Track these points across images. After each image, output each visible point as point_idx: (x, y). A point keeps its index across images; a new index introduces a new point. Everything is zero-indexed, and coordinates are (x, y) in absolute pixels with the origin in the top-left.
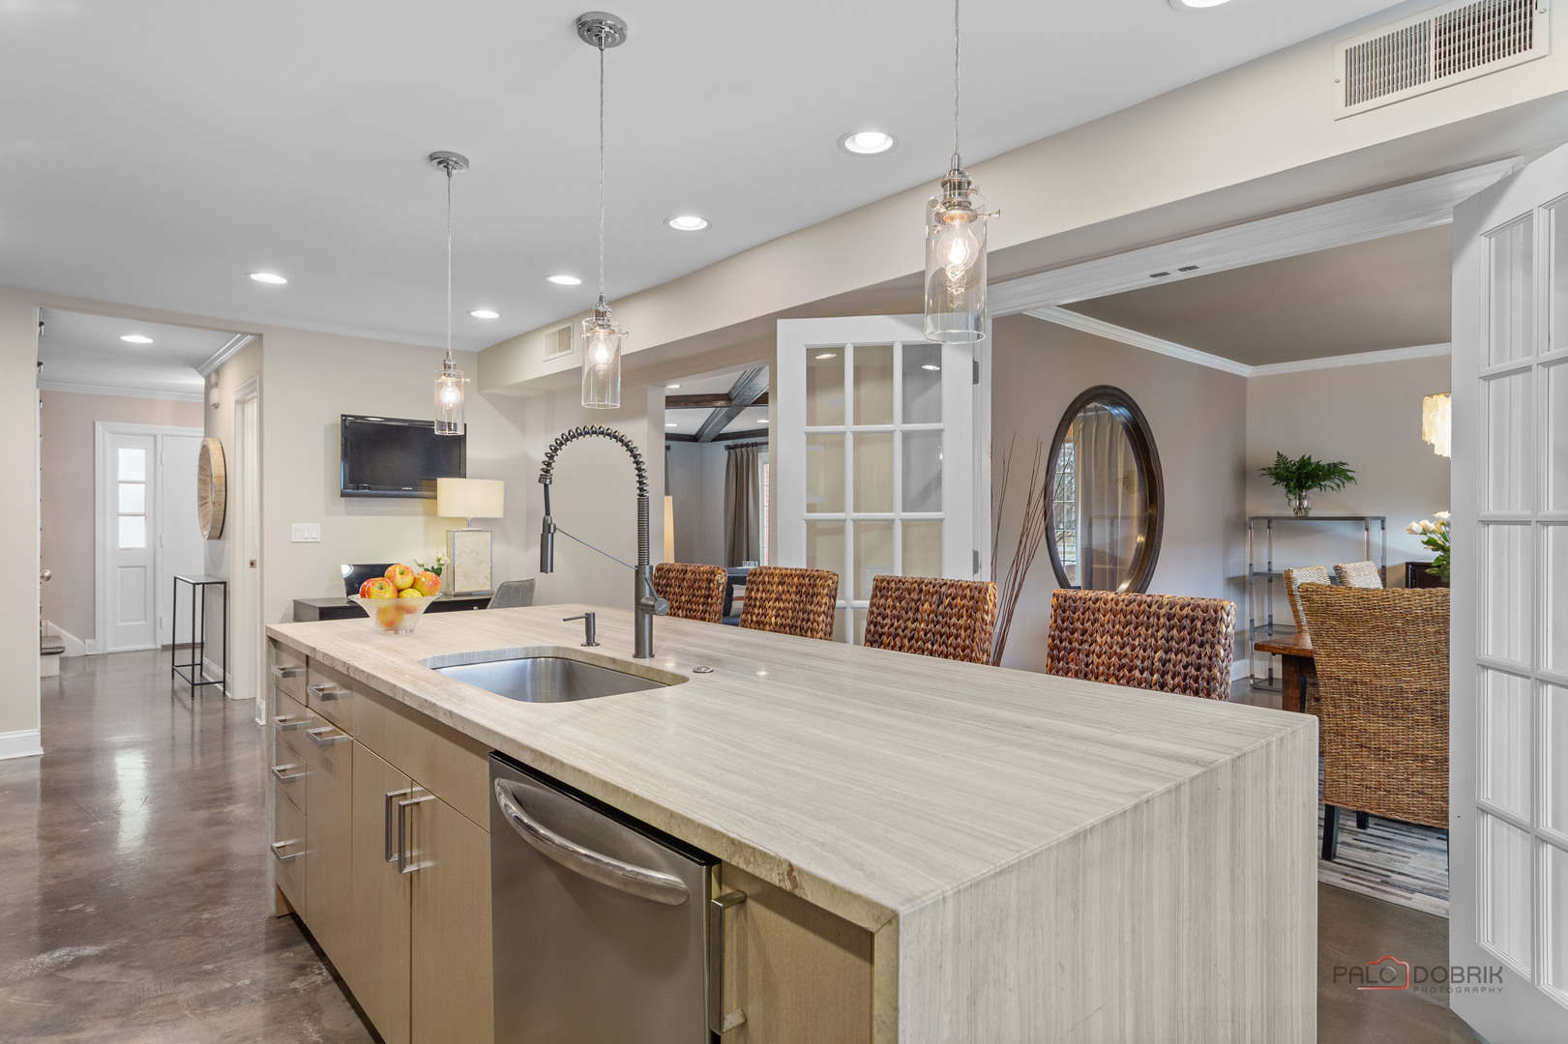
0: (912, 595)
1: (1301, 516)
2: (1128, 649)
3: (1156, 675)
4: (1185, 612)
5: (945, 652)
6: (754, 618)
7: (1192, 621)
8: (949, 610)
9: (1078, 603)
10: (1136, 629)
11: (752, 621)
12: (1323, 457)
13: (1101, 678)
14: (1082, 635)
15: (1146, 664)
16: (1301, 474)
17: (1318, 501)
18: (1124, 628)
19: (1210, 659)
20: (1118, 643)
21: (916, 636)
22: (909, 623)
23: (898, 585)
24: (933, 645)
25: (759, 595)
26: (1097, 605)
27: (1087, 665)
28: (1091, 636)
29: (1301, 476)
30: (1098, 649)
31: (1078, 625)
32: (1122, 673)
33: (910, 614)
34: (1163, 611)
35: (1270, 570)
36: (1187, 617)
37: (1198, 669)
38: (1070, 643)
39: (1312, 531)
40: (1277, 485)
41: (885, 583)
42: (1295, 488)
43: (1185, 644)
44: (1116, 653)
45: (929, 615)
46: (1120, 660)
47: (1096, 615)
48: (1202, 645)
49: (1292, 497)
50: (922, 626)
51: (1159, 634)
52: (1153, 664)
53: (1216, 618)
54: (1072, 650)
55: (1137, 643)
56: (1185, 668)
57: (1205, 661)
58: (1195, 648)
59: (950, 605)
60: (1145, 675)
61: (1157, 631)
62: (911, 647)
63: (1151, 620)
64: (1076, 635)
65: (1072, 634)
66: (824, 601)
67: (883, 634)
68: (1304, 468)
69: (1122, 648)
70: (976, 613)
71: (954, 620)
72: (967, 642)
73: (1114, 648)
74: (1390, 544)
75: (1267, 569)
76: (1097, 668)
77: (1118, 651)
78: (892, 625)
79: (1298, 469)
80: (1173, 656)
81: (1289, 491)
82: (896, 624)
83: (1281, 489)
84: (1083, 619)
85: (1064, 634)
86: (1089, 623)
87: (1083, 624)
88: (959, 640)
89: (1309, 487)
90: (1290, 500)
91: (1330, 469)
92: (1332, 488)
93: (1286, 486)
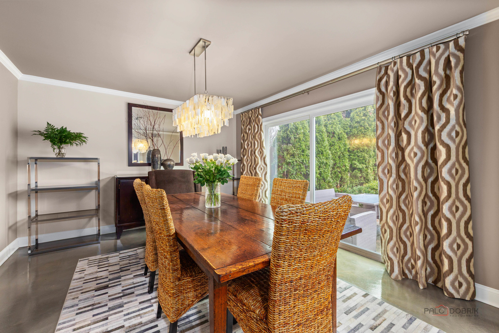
1: (60, 157)
12: (73, 129)
16: (62, 136)
17: (69, 151)
35: (36, 186)
40: (46, 140)
42: (58, 143)
49: (56, 147)
68: (63, 133)
74: (102, 170)
75: (34, 186)
79: (60, 133)
81: (54, 144)
83: (48, 142)
89: (65, 142)
90: (54, 149)
91: (77, 135)
92: (77, 145)
93: (51, 141)
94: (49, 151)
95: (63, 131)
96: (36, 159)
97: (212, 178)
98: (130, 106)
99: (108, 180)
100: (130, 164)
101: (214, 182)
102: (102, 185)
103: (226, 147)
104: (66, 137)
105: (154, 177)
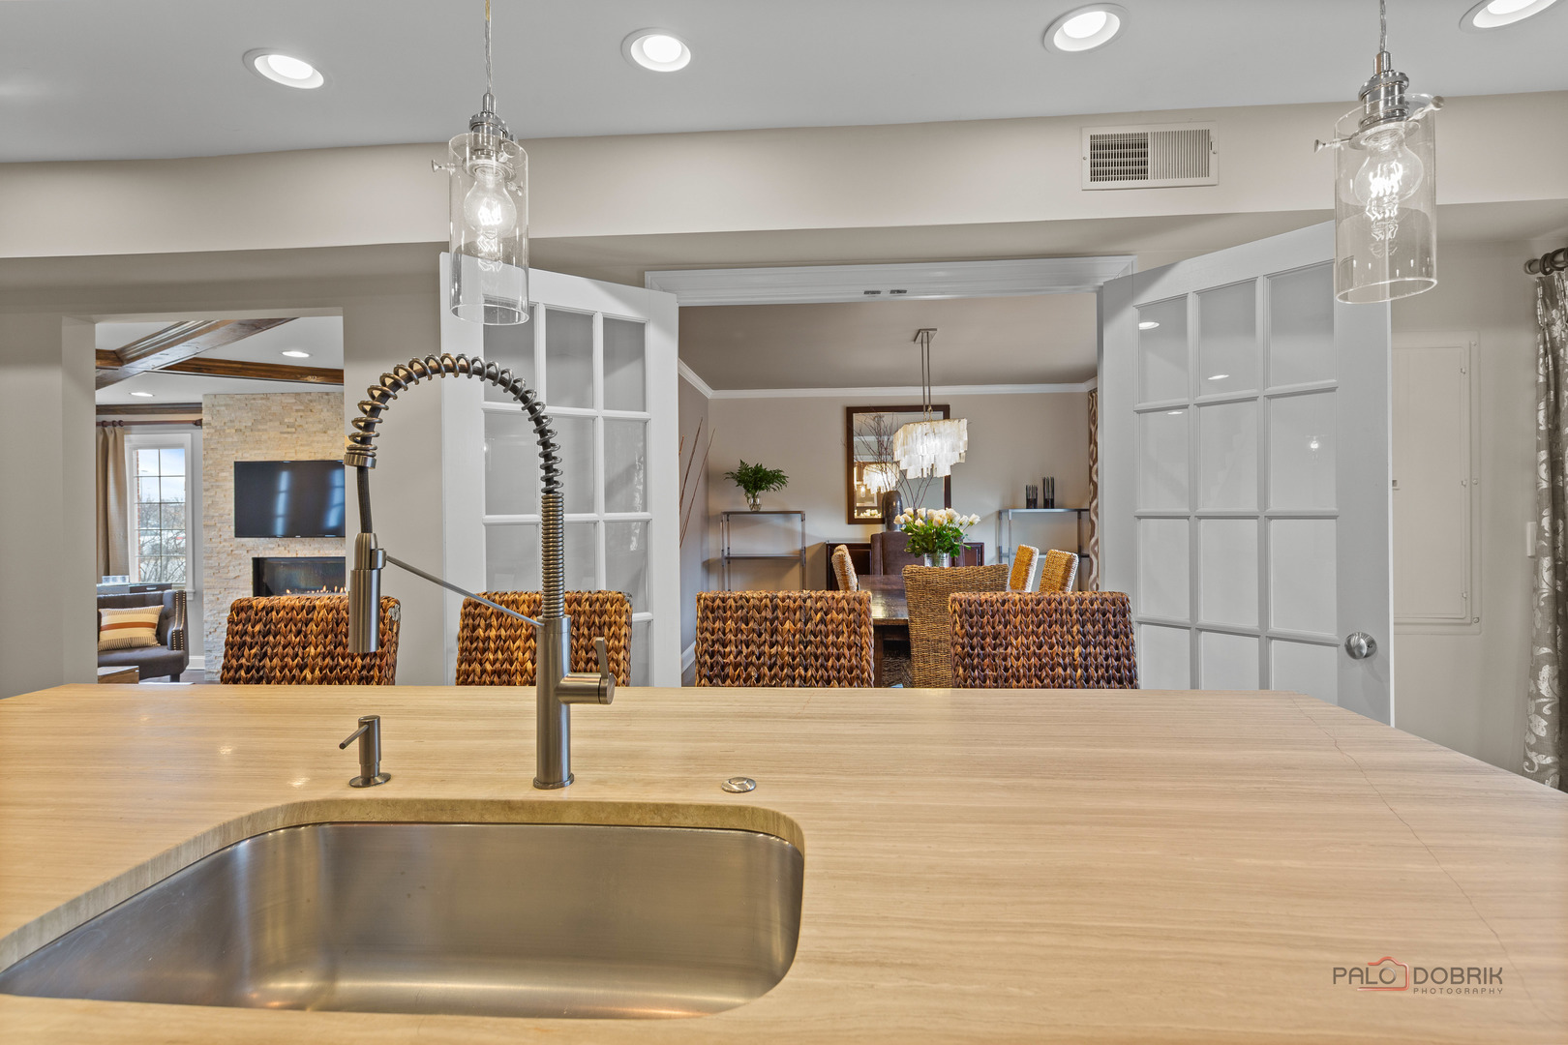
0: (763, 614)
1: (756, 511)
2: (1045, 648)
3: (1079, 671)
4: (1095, 606)
5: (825, 677)
6: (488, 667)
7: (1104, 615)
8: (822, 627)
9: (985, 606)
10: (1050, 627)
11: (484, 671)
12: (769, 466)
13: (1023, 681)
14: (995, 639)
15: (1067, 660)
17: (767, 499)
18: (1038, 627)
19: (1127, 648)
20: (1034, 642)
21: (779, 662)
22: (766, 648)
23: (740, 603)
24: (806, 670)
25: (493, 633)
26: (1006, 606)
27: (1006, 670)
28: (1005, 638)
29: (755, 480)
30: (1015, 652)
31: (988, 629)
32: (1043, 675)
33: (765, 636)
34: (1074, 608)
35: (729, 554)
36: (1098, 610)
37: (1118, 659)
38: (983, 648)
39: (756, 523)
40: (738, 486)
41: (718, 602)
42: (751, 489)
43: (1101, 637)
44: (1034, 653)
45: (794, 635)
46: (1040, 660)
47: (1007, 617)
48: (1116, 637)
49: (750, 495)
50: (786, 648)
51: (1075, 629)
52: (1074, 660)
53: (1125, 609)
54: (986, 656)
55: (1054, 640)
56: (1106, 659)
57: (1122, 650)
58: (1110, 639)
59: (822, 621)
60: (1068, 671)
61: (1072, 627)
62: (772, 678)
63: (1064, 616)
64: (988, 640)
65: (983, 639)
66: (623, 632)
67: (728, 664)
68: (758, 473)
69: (1040, 648)
70: (860, 627)
71: (831, 638)
72: (854, 661)
73: (1032, 649)
74: (808, 531)
76: (1018, 671)
77: (1037, 651)
78: (740, 652)
79: (754, 474)
80: (1092, 650)
81: (748, 492)
82: (745, 651)
83: (742, 488)
84: (994, 623)
85: (975, 639)
86: (1001, 626)
87: (993, 628)
88: (842, 660)
89: (761, 488)
90: (748, 498)
91: (774, 475)
92: (775, 490)
93: (745, 487)
94: (740, 501)
95: (758, 470)
96: (728, 514)
97: (931, 546)
98: (850, 411)
99: (817, 548)
100: (852, 520)
101: (935, 551)
102: (808, 555)
103: (1053, 480)
104: (761, 480)
105: (878, 544)
